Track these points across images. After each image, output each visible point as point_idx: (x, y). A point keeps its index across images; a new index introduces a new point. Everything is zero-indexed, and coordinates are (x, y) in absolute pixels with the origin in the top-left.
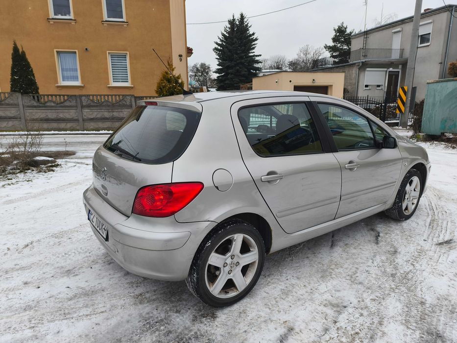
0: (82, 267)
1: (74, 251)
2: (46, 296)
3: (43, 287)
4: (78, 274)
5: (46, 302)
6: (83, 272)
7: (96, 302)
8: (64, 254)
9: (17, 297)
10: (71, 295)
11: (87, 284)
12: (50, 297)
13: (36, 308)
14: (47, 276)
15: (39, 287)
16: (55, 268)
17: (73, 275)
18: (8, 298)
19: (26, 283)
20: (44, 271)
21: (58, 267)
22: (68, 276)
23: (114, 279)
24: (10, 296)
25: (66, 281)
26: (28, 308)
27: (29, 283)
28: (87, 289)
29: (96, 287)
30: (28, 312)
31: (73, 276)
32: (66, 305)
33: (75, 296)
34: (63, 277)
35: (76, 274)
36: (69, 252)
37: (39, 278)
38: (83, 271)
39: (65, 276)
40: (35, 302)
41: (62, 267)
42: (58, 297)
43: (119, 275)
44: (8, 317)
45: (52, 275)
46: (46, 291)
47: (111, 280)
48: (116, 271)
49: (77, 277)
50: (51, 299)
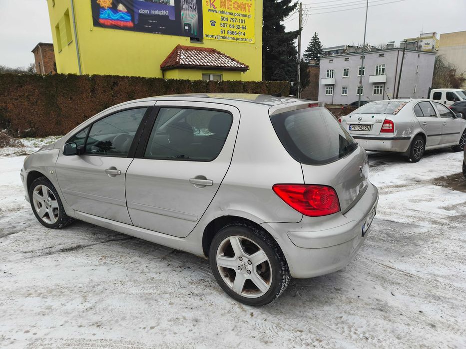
0: (366, 304)
1: (354, 336)
2: (416, 299)
3: (417, 310)
4: (375, 300)
5: (419, 294)
6: (369, 298)
7: (381, 270)
8: (370, 340)
9: (445, 315)
10: (395, 287)
11: (376, 286)
12: (414, 296)
13: (429, 293)
14: (407, 319)
15: (420, 312)
16: (394, 322)
17: (381, 303)
18: (456, 319)
19: (433, 326)
20: (407, 327)
21: (390, 321)
22: (386, 304)
23: (353, 275)
24: (452, 319)
25: (391, 302)
26: (437, 298)
27: (429, 324)
28: (379, 283)
29: (371, 279)
30: (438, 294)
31: (381, 301)
32: (404, 282)
33: (393, 283)
34: (391, 307)
35: (377, 302)
36: (361, 339)
37: (416, 323)
38: (368, 300)
39: (389, 307)
40: (429, 299)
41: (385, 318)
42: (407, 292)
43: (346, 274)
44: (456, 299)
45: (401, 316)
46: (414, 304)
47: (355, 276)
48: (343, 279)
49: (379, 297)
50: (414, 294)
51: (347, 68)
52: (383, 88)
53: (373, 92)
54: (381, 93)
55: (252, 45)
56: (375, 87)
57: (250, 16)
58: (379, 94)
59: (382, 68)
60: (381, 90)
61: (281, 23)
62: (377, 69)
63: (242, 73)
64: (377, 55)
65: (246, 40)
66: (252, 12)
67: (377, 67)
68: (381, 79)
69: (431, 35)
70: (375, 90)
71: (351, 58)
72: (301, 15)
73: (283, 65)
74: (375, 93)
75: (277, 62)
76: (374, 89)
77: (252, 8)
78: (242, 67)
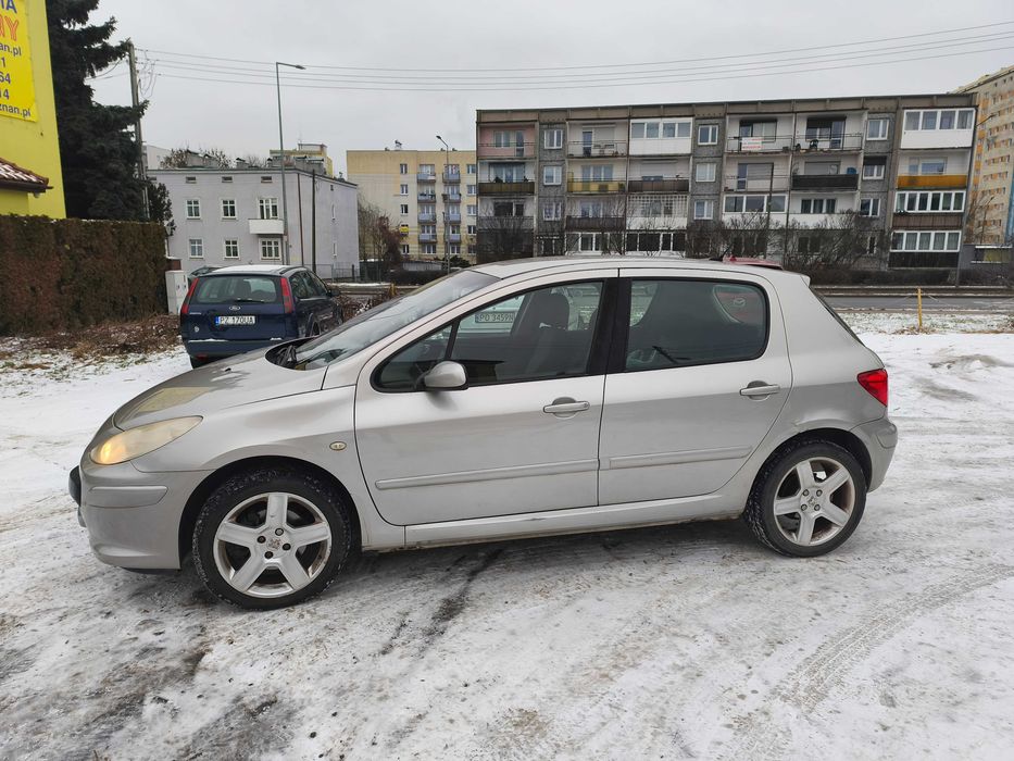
51: (196, 199)
52: (279, 246)
53: (261, 253)
54: (277, 255)
55: (30, 126)
56: (264, 243)
57: (17, 52)
58: (273, 257)
59: (271, 205)
60: (276, 249)
61: (88, 81)
62: (262, 207)
63: (30, 195)
64: (256, 178)
65: (12, 110)
66: (22, 42)
67: (262, 202)
68: (274, 226)
69: (318, 149)
70: (264, 249)
71: (202, 179)
72: (133, 72)
73: (118, 183)
74: (265, 255)
75: (100, 175)
76: (261, 247)
77: (22, 31)
78: (31, 181)
